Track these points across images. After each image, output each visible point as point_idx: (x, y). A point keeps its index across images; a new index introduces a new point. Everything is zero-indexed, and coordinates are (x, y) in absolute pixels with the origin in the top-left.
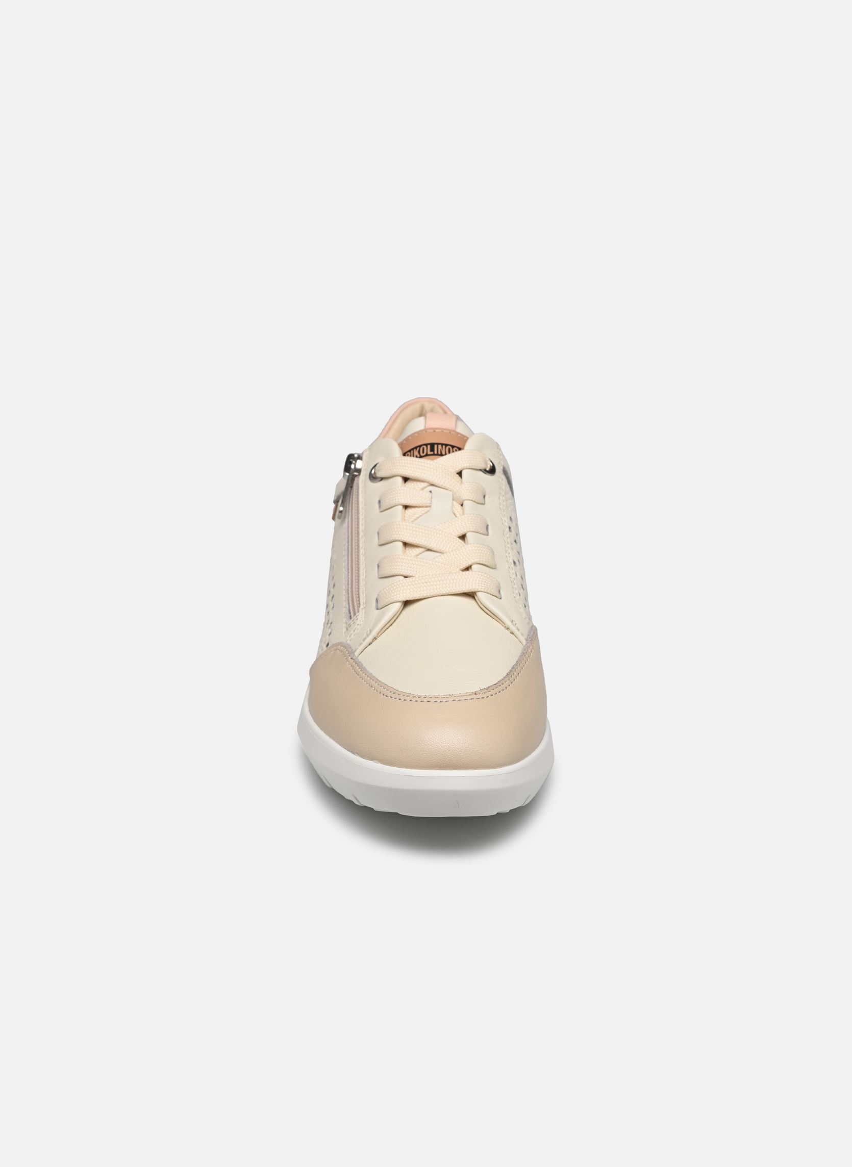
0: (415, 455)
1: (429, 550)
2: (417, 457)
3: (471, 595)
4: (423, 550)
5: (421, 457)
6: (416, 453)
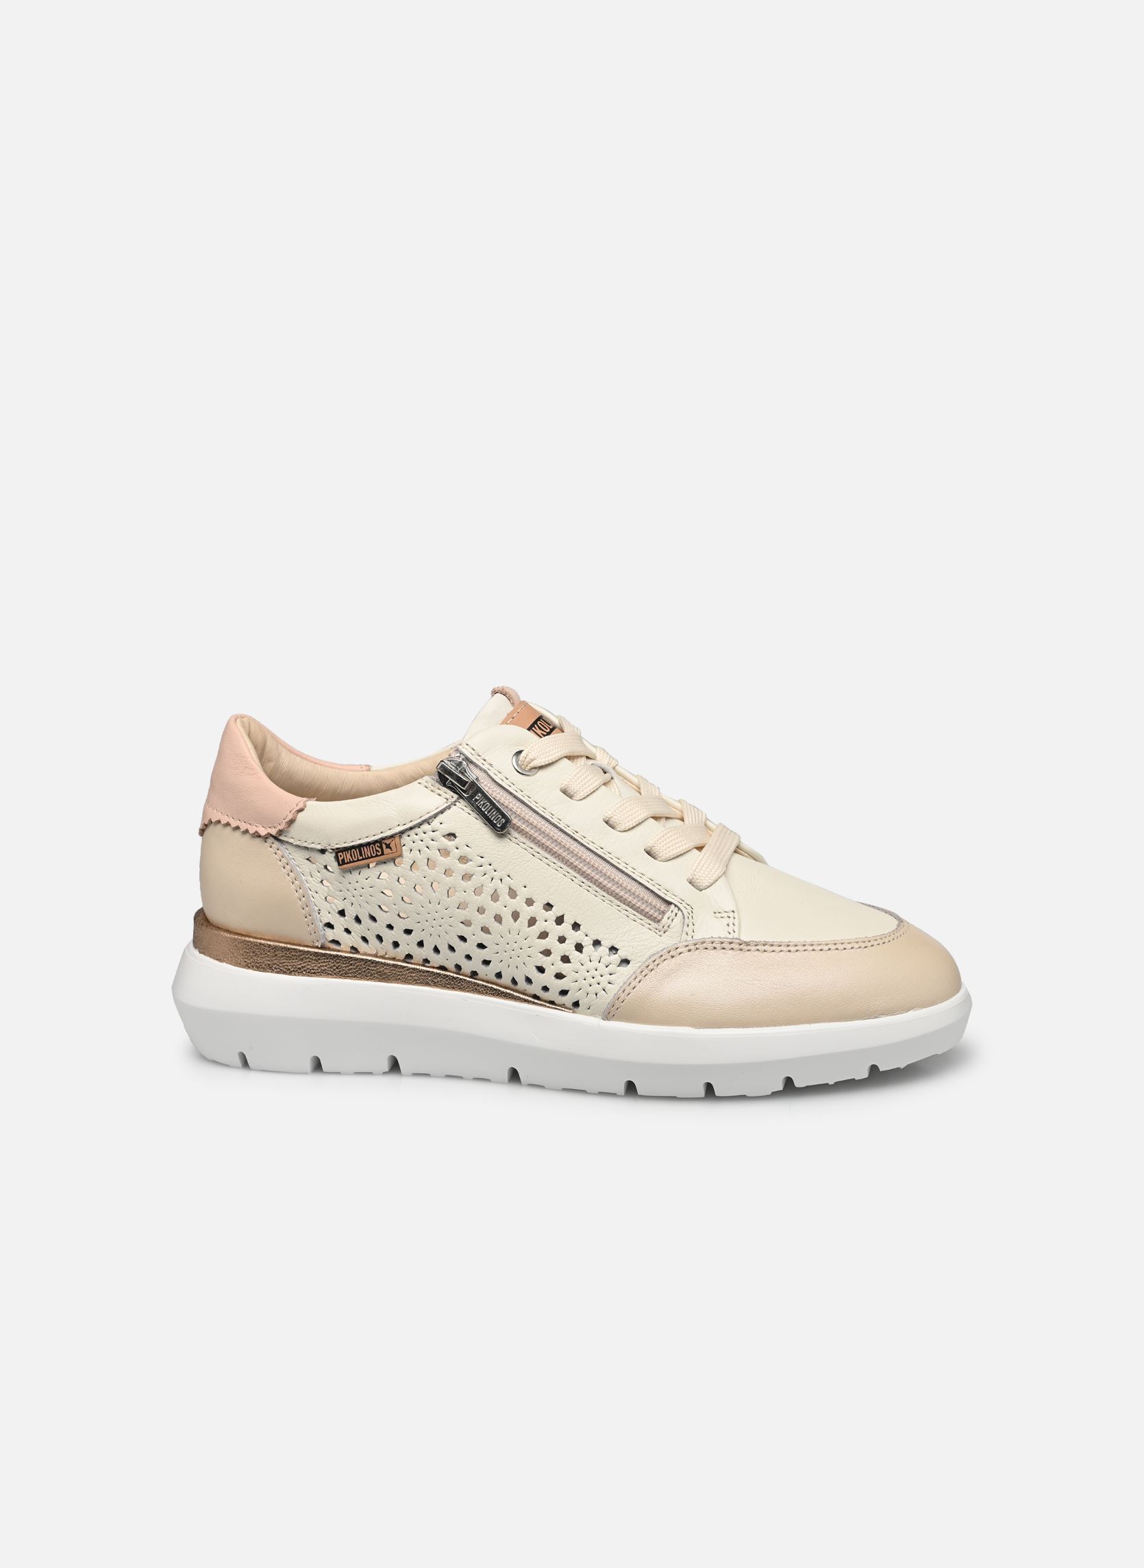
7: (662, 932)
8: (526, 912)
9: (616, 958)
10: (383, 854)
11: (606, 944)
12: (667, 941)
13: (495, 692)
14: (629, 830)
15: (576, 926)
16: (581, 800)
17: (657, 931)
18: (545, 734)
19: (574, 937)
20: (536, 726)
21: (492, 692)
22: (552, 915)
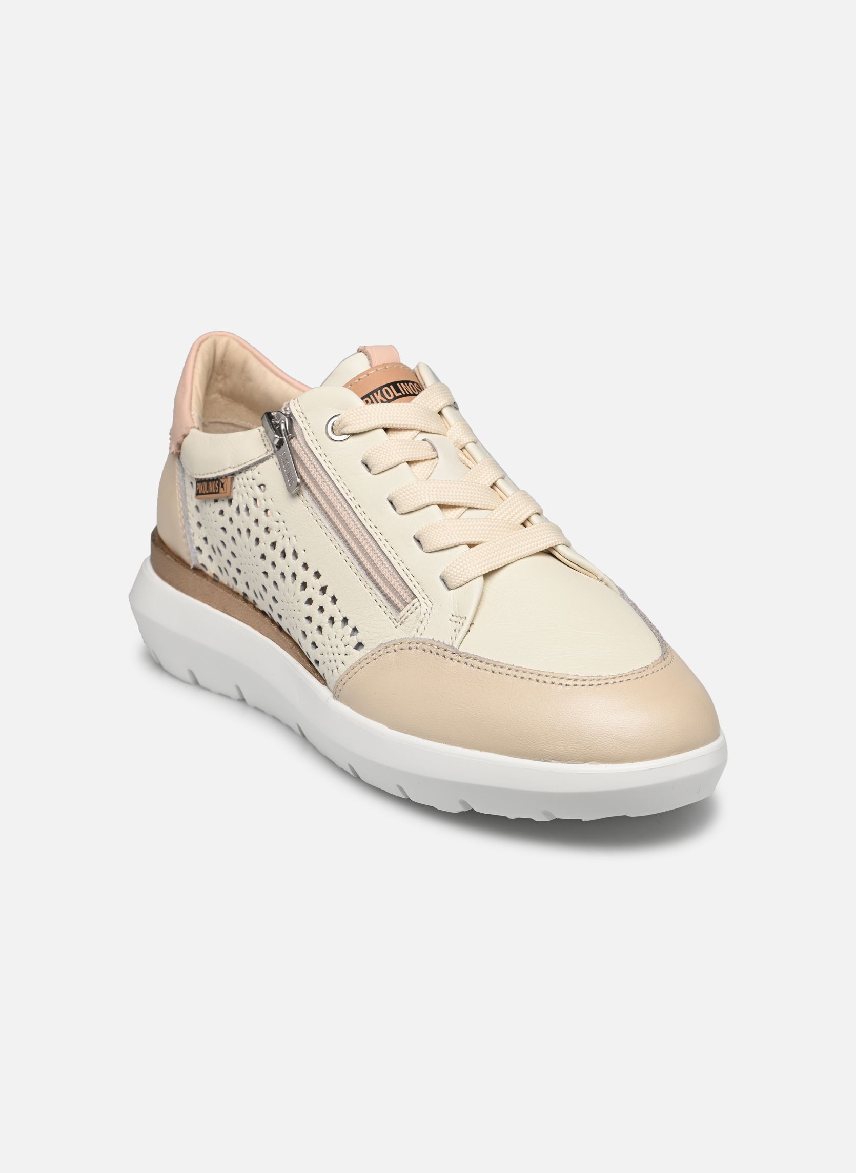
0: (379, 401)
1: (470, 508)
2: (382, 402)
3: (549, 552)
4: (464, 509)
5: (389, 401)
6: (379, 398)
7: (399, 624)
8: (303, 575)
9: (354, 640)
10: (218, 492)
11: (351, 624)
12: (399, 634)
13: (359, 351)
14: (406, 513)
15: (334, 599)
16: (375, 474)
17: (395, 622)
18: (385, 400)
19: (330, 609)
20: (379, 392)
21: (358, 350)
22: (319, 583)
